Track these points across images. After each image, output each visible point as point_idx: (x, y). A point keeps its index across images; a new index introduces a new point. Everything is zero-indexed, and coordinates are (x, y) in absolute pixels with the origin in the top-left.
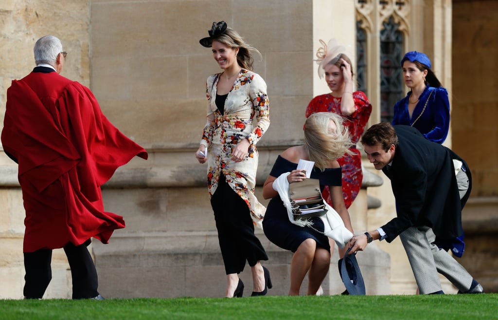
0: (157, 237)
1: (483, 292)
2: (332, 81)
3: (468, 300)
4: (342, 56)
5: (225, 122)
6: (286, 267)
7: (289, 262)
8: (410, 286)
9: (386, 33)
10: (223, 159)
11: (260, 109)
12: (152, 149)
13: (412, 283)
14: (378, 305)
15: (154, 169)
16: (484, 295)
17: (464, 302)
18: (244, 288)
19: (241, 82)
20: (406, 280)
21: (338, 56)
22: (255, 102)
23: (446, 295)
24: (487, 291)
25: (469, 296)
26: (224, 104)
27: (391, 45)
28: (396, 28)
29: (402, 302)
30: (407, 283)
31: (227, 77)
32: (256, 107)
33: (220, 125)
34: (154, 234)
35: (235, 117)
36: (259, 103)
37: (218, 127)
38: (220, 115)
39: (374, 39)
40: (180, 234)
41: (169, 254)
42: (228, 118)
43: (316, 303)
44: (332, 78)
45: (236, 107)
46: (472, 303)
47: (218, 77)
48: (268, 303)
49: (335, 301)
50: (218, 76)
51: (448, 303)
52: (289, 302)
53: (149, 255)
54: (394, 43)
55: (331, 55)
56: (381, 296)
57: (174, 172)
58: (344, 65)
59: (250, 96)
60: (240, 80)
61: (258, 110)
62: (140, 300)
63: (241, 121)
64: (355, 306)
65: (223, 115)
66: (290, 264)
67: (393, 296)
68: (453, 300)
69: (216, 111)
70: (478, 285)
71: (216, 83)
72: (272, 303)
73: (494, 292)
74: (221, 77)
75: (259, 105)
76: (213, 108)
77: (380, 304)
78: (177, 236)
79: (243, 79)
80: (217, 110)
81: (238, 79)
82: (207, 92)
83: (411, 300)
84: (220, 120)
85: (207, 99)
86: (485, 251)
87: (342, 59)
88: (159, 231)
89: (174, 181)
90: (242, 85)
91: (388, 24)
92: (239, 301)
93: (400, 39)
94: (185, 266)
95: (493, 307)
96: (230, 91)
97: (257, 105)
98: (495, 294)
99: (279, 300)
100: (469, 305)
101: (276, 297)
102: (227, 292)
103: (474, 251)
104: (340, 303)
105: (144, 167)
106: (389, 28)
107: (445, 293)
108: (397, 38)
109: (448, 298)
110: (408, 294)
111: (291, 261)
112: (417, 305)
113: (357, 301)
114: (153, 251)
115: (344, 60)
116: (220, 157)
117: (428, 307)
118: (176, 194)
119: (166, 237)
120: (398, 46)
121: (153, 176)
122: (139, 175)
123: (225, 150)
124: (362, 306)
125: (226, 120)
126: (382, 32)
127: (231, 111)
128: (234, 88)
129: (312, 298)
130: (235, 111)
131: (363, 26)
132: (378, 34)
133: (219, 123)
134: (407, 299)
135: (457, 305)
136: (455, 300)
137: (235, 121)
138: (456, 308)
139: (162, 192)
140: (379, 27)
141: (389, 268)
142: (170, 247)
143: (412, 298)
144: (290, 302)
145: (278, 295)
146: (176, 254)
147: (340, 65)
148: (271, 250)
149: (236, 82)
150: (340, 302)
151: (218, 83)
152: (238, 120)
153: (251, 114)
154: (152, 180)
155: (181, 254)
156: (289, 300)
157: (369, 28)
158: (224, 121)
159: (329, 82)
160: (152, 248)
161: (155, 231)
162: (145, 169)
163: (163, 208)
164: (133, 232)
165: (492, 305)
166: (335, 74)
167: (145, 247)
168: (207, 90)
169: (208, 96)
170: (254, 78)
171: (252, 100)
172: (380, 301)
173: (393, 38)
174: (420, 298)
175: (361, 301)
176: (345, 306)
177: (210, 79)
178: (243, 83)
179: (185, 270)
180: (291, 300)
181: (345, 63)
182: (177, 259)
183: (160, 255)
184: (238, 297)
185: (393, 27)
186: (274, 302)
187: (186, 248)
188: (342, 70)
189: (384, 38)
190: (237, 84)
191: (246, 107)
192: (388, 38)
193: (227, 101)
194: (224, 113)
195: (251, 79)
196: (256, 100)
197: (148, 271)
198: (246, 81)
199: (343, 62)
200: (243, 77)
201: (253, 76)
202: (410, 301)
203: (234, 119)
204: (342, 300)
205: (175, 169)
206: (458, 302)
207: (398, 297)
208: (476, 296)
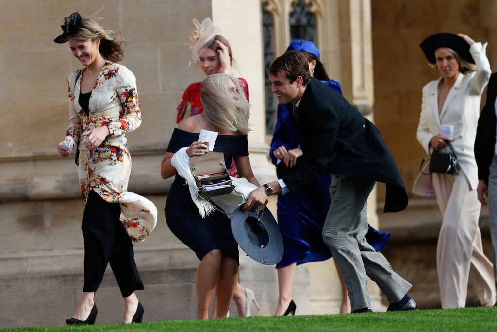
0: (41, 257)
1: (416, 308)
2: (207, 67)
3: (399, 317)
4: (217, 38)
5: (91, 124)
6: (190, 286)
7: (194, 281)
8: (333, 304)
9: (296, 16)
10: (90, 167)
11: (128, 105)
12: (33, 157)
13: (335, 300)
14: (297, 326)
15: (36, 180)
16: (417, 312)
17: (395, 321)
18: (144, 313)
19: (105, 75)
20: (328, 297)
21: (213, 38)
22: (122, 98)
23: (374, 313)
24: (421, 307)
25: (401, 313)
26: (88, 103)
27: (302, 30)
28: (307, 9)
29: (324, 323)
30: (329, 301)
31: (91, 73)
32: (124, 103)
33: (86, 128)
34: (38, 254)
35: (102, 118)
36: (127, 99)
37: (84, 130)
38: (85, 116)
39: (282, 23)
40: (68, 252)
41: (56, 276)
42: (94, 119)
43: (226, 326)
44: (207, 64)
45: (102, 105)
46: (404, 322)
47: (81, 74)
48: (171, 329)
49: (248, 324)
50: (80, 72)
51: (377, 322)
52: (195, 326)
53: (33, 278)
54: (305, 27)
55: (205, 38)
56: (300, 316)
57: (59, 181)
58: (220, 48)
59: (116, 92)
60: (103, 73)
61: (126, 106)
62: (24, 329)
63: (108, 121)
64: (270, 328)
65: (88, 116)
66: (194, 283)
67: (313, 316)
68: (382, 319)
69: (81, 112)
70: (410, 301)
71: (79, 80)
72: (176, 328)
73: (429, 308)
74: (85, 73)
75: (127, 101)
76: (77, 109)
77: (298, 325)
78: (65, 255)
79: (106, 72)
80: (81, 110)
81: (101, 73)
82: (69, 91)
83: (335, 320)
84: (85, 122)
85: (70, 99)
86: (417, 262)
87: (218, 42)
88: (44, 250)
89: (59, 192)
90: (106, 79)
91: (298, 5)
92: (138, 327)
93: (312, 22)
94: (75, 289)
95: (428, 325)
96: (94, 88)
97: (124, 101)
98: (431, 310)
99: (184, 324)
100: (401, 323)
101: (180, 321)
102: (125, 318)
103: (405, 262)
104: (253, 326)
105: (24, 177)
106: (299, 9)
107: (373, 311)
108: (309, 21)
109: (377, 316)
110: (330, 313)
111: (195, 280)
112: (342, 326)
113: (273, 323)
114: (38, 273)
115: (221, 42)
116: (87, 164)
117: (354, 328)
118: (61, 207)
119: (52, 257)
120: (310, 30)
121: (34, 187)
122: (18, 186)
123: (92, 156)
124: (279, 329)
125: (92, 122)
126: (292, 15)
127: (97, 110)
128: (98, 84)
129: (221, 321)
130: (102, 110)
131: (270, 8)
132: (287, 17)
133: (85, 126)
134: (329, 319)
135: (388, 325)
136: (384, 318)
137: (102, 121)
138: (387, 327)
139: (46, 206)
140: (288, 9)
141: (308, 284)
142: (57, 268)
143: (336, 318)
144: (197, 327)
145: (182, 319)
146: (64, 276)
147: (215, 48)
148: (173, 268)
149: (99, 76)
150: (253, 324)
151: (81, 79)
152: (106, 120)
153: (120, 112)
154: (34, 192)
155: (69, 275)
156: (195, 324)
157: (276, 10)
158: (89, 123)
159: (205, 69)
160: (37, 269)
161: (40, 250)
162: (25, 180)
163: (48, 223)
164: (15, 252)
165: (427, 323)
166: (211, 59)
167: (29, 269)
168: (70, 89)
169: (70, 96)
170: (119, 71)
171: (118, 96)
172: (299, 322)
173: (304, 21)
174: (345, 318)
175: (278, 323)
176: (259, 329)
177: (72, 76)
178: (107, 77)
179: (75, 293)
180: (197, 325)
181: (222, 45)
182: (66, 281)
183: (45, 277)
184: (136, 322)
185: (303, 8)
186: (178, 327)
187: (76, 268)
188: (218, 54)
189: (293, 21)
190: (101, 79)
191: (113, 105)
192: (298, 21)
193: (92, 100)
194: (90, 113)
195: (117, 71)
196: (123, 95)
197: (33, 296)
198: (110, 75)
199: (219, 44)
200: (106, 70)
201: (118, 68)
202: (333, 321)
203: (101, 119)
204: (256, 322)
205: (60, 178)
206: (388, 321)
207: (320, 317)
208: (409, 312)
